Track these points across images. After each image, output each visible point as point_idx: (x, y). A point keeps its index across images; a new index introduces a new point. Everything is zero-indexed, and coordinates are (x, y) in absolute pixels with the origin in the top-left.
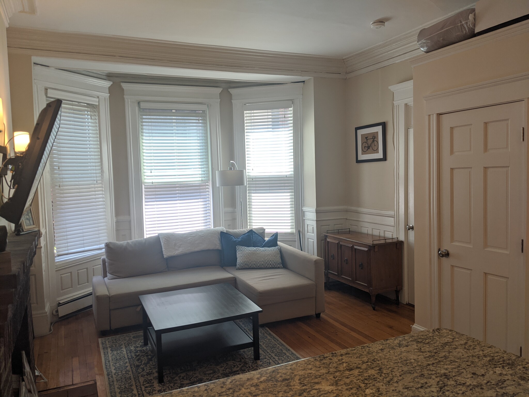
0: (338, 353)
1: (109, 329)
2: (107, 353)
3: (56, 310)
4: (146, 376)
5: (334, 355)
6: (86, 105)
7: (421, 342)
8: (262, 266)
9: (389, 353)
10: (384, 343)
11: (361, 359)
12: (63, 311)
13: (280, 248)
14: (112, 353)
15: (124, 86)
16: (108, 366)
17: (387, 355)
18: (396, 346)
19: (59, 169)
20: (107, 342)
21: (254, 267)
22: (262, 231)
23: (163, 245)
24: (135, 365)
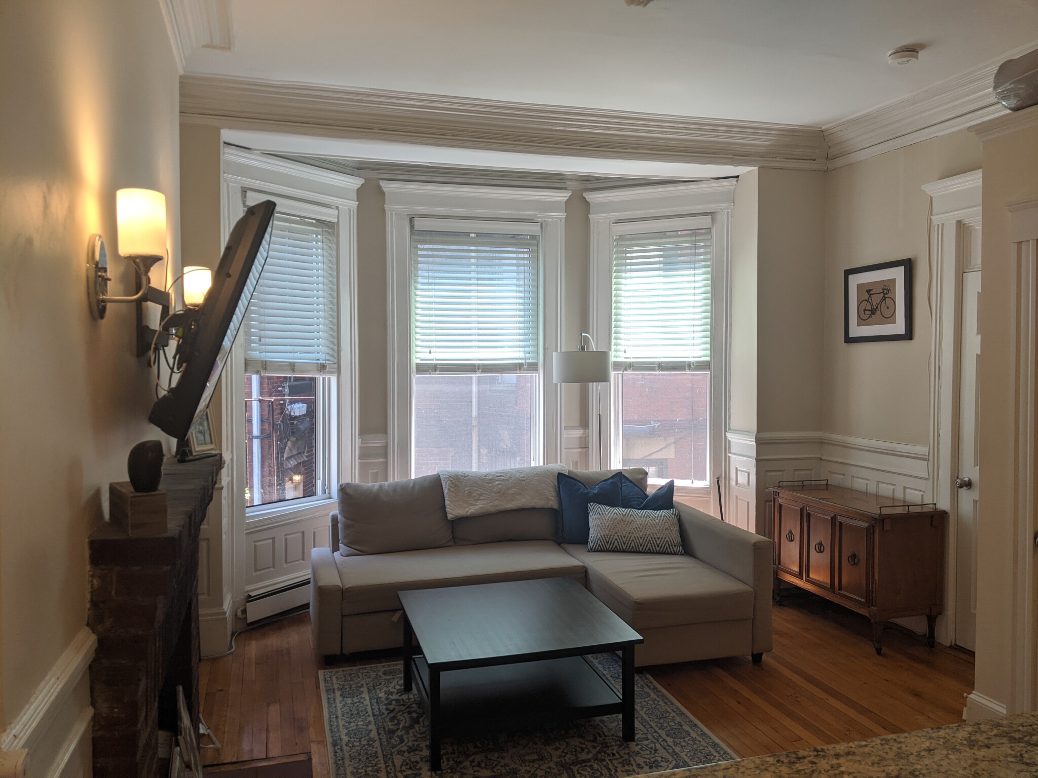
0: (828, 749)
1: (339, 653)
2: (334, 700)
3: (242, 608)
4: (406, 754)
5: (819, 753)
6: (314, 221)
7: (1020, 740)
8: (641, 549)
9: (947, 761)
10: (933, 735)
11: (883, 768)
12: (256, 612)
13: (679, 513)
14: (343, 700)
15: (385, 185)
16: (335, 726)
17: (942, 763)
18: (961, 744)
19: (260, 340)
20: (334, 678)
21: (624, 548)
22: (641, 476)
23: (447, 494)
24: (387, 729)
